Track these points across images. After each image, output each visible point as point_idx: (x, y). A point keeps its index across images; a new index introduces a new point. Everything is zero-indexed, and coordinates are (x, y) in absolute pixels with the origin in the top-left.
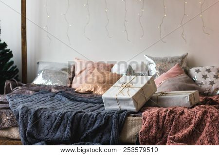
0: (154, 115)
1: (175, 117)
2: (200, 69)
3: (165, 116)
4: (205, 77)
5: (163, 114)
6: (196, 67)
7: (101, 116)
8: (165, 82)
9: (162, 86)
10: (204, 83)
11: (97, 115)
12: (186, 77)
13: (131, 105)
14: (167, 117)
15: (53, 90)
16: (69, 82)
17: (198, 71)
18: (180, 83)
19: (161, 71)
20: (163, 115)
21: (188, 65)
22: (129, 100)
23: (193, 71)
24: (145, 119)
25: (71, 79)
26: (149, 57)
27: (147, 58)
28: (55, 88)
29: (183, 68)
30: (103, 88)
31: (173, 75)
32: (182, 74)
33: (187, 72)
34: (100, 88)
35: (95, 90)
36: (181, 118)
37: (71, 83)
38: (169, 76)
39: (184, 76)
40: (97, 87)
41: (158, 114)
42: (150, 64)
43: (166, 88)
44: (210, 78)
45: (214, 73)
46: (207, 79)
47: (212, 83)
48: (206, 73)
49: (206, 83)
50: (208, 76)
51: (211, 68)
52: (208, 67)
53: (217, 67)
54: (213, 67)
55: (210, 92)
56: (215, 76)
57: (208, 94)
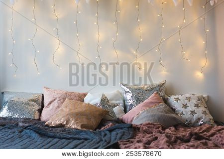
2: (180, 97)
4: (185, 106)
6: (175, 95)
8: (143, 112)
9: (140, 117)
10: (184, 113)
12: (166, 107)
15: (21, 124)
16: (37, 113)
17: (177, 100)
18: (160, 114)
19: (138, 100)
21: (166, 93)
23: (172, 99)
25: (40, 111)
26: (124, 85)
27: (123, 87)
28: (23, 122)
29: (161, 96)
30: (75, 121)
31: (152, 105)
32: (161, 104)
33: (166, 101)
34: (73, 121)
35: (67, 125)
37: (40, 116)
38: (147, 105)
39: (162, 106)
40: (69, 120)
42: (126, 92)
43: (144, 120)
44: (191, 108)
45: (194, 101)
46: (187, 108)
47: (193, 112)
48: (186, 102)
49: (187, 113)
50: (188, 105)
51: (191, 96)
52: (188, 96)
53: (198, 95)
54: (193, 94)
55: (191, 123)
56: (196, 104)
57: (188, 124)
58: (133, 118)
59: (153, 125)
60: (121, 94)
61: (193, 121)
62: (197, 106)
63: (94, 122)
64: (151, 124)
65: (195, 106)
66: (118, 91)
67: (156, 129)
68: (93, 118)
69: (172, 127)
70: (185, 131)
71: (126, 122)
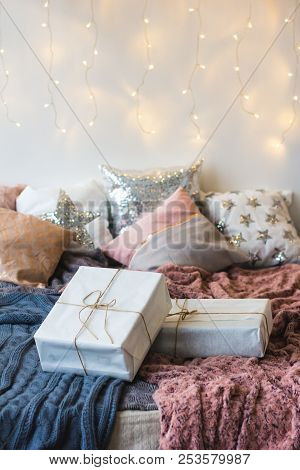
0: (192, 410)
1: (246, 412)
2: (234, 198)
3: (220, 408)
4: (247, 220)
5: (214, 402)
6: (223, 192)
7: (46, 414)
10: (245, 237)
11: (36, 414)
12: (206, 225)
13: (118, 365)
14: (225, 414)
17: (228, 205)
20: (214, 409)
21: (203, 188)
22: (113, 351)
23: (216, 203)
24: (166, 418)
26: (110, 169)
27: (108, 174)
29: (193, 196)
32: (194, 216)
33: (202, 207)
36: (260, 414)
41: (202, 403)
42: (114, 187)
43: (160, 257)
44: (259, 224)
45: (266, 208)
46: (251, 224)
47: (265, 236)
48: (249, 210)
49: (250, 237)
50: (253, 218)
52: (252, 194)
53: (273, 194)
54: (262, 191)
55: (259, 259)
56: (269, 216)
57: (254, 262)
58: (133, 250)
59: (182, 270)
60: (101, 188)
62: (271, 218)
63: (46, 264)
64: (177, 270)
65: (268, 220)
66: (94, 182)
67: (190, 282)
68: (43, 253)
69: (222, 275)
70: (250, 283)
71: (116, 258)
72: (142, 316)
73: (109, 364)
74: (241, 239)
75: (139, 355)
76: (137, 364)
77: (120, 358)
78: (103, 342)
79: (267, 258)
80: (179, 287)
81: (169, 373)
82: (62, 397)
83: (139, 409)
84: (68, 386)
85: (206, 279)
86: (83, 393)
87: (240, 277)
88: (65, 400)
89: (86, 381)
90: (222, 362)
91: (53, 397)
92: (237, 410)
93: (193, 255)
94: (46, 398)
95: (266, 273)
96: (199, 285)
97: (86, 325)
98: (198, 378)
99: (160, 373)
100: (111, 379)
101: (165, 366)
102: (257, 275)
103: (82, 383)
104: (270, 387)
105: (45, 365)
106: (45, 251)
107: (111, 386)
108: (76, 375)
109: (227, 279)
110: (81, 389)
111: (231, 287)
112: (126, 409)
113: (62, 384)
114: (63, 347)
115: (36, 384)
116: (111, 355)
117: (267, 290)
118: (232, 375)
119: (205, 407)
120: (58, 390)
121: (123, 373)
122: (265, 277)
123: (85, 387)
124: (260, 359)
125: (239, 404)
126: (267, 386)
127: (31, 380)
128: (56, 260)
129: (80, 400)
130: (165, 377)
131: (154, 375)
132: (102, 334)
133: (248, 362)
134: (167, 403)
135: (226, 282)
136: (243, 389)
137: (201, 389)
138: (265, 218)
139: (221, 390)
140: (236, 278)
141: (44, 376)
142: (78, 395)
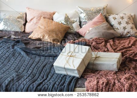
0: (95, 88)
2: (116, 16)
3: (102, 88)
4: (120, 23)
6: (113, 14)
7: (55, 88)
10: (119, 28)
12: (107, 25)
14: (104, 90)
15: (13, 37)
16: (23, 27)
17: (115, 19)
18: (104, 31)
21: (107, 13)
23: (111, 18)
25: (25, 25)
29: (104, 16)
30: (49, 36)
31: (98, 24)
32: (104, 23)
33: (107, 19)
34: (47, 36)
35: (43, 39)
37: (25, 28)
38: (95, 24)
39: (105, 24)
40: (45, 35)
41: (97, 87)
42: (81, 13)
44: (124, 24)
45: (126, 20)
46: (121, 25)
47: (125, 28)
48: (121, 20)
49: (121, 28)
50: (122, 22)
51: (124, 15)
52: (122, 15)
53: (128, 15)
54: (125, 14)
55: (123, 35)
56: (126, 22)
57: (121, 36)
58: (86, 32)
59: (99, 39)
60: (77, 13)
61: (124, 34)
62: (127, 23)
63: (61, 36)
64: (98, 39)
65: (126, 23)
66: (76, 11)
67: (101, 43)
68: (60, 34)
69: (111, 40)
70: (119, 43)
71: (81, 34)
72: (83, 60)
73: (74, 73)
74: (118, 29)
75: (82, 71)
76: (81, 73)
77: (76, 72)
78: (72, 67)
79: (125, 35)
80: (98, 45)
81: (90, 76)
82: (60, 83)
83: (80, 87)
84: (62, 79)
85: (106, 42)
86: (66, 82)
87: (116, 41)
88: (60, 84)
89: (67, 77)
90: (105, 73)
91: (57, 83)
92: (107, 89)
93: (103, 34)
94: (55, 83)
95: (125, 39)
96: (104, 44)
97: (67, 62)
98: (98, 78)
99: (88, 76)
100: (74, 77)
101: (89, 74)
102: (122, 40)
103: (66, 78)
104: (117, 82)
105: (57, 72)
106: (60, 33)
107: (74, 80)
108: (65, 75)
109: (112, 42)
110: (65, 80)
111: (113, 45)
112: (77, 87)
113: (60, 78)
114: (61, 68)
115: (53, 78)
116: (74, 71)
117: (124, 46)
118: (108, 77)
119: (98, 88)
120: (59, 81)
121: (77, 76)
122: (124, 41)
123: (66, 80)
124: (116, 72)
125: (108, 87)
126: (116, 82)
127: (52, 76)
128: (63, 35)
129: (65, 84)
130: (89, 77)
131: (86, 76)
132: (72, 65)
133: (113, 73)
134: (88, 86)
135: (112, 43)
136: (110, 82)
137: (98, 82)
138: (125, 22)
139: (103, 83)
140: (115, 41)
141: (56, 75)
142: (64, 82)
